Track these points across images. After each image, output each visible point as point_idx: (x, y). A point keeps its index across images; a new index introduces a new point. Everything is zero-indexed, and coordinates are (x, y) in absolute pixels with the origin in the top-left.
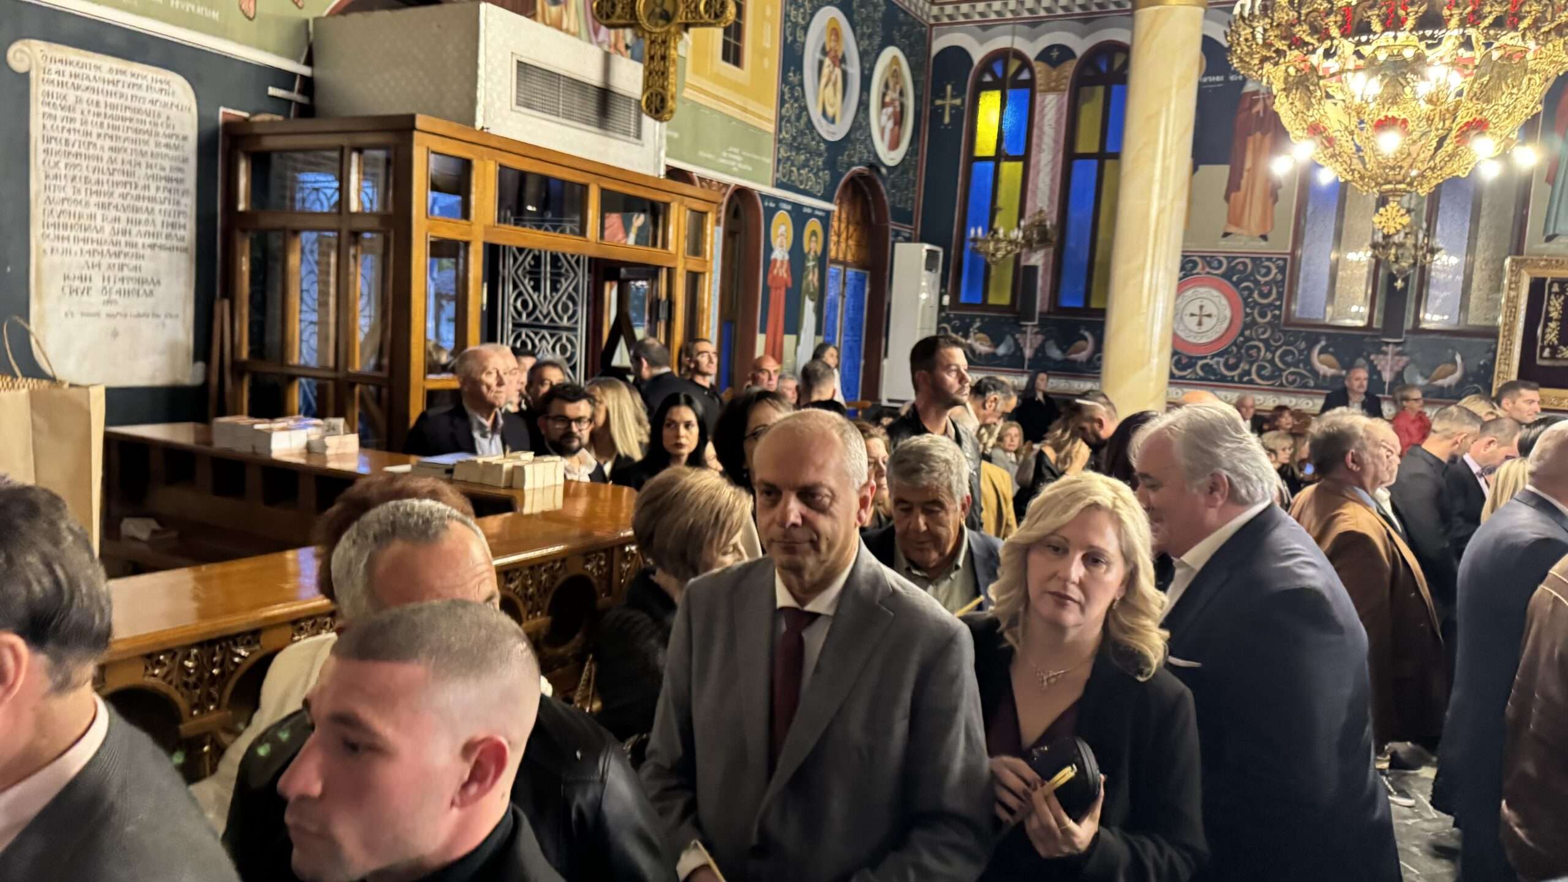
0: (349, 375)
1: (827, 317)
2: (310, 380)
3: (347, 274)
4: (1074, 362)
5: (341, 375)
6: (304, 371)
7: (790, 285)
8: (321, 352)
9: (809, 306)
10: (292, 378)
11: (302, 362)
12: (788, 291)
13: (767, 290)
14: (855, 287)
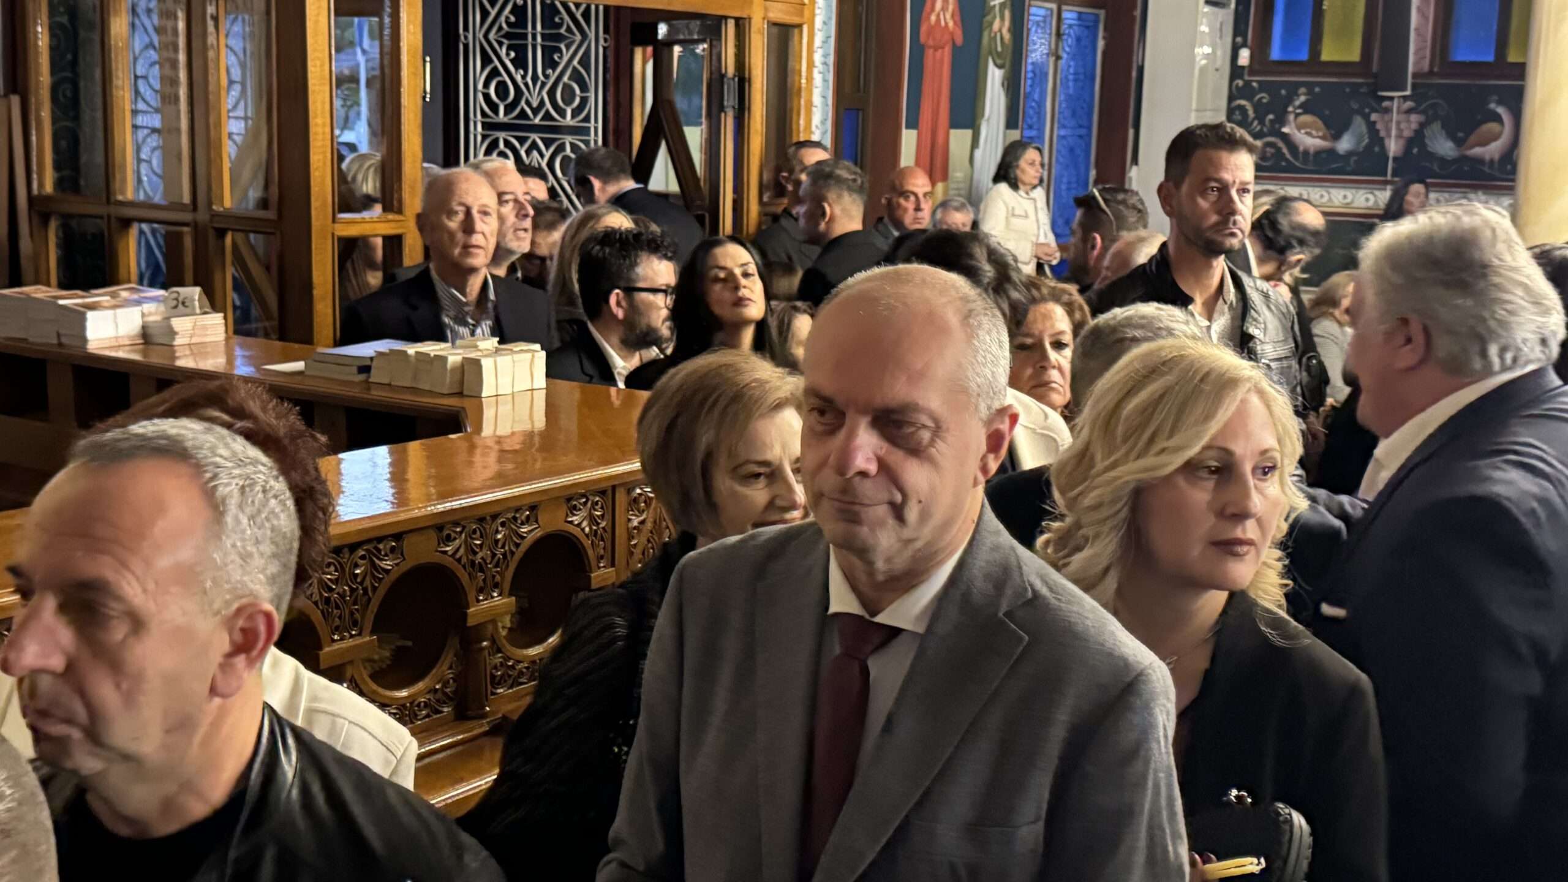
0: (215, 215)
1: (1027, 96)
2: (156, 226)
3: (205, 48)
4: (1480, 161)
5: (202, 216)
6: (144, 212)
7: (959, 40)
8: (168, 177)
9: (995, 76)
10: (126, 223)
11: (142, 196)
12: (956, 51)
13: (918, 50)
14: (1078, 40)
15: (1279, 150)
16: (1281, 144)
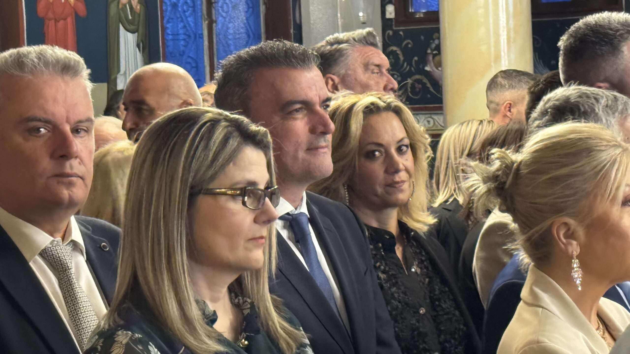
7: (83, 13)
12: (80, 21)
15: (424, 84)
16: (425, 80)
